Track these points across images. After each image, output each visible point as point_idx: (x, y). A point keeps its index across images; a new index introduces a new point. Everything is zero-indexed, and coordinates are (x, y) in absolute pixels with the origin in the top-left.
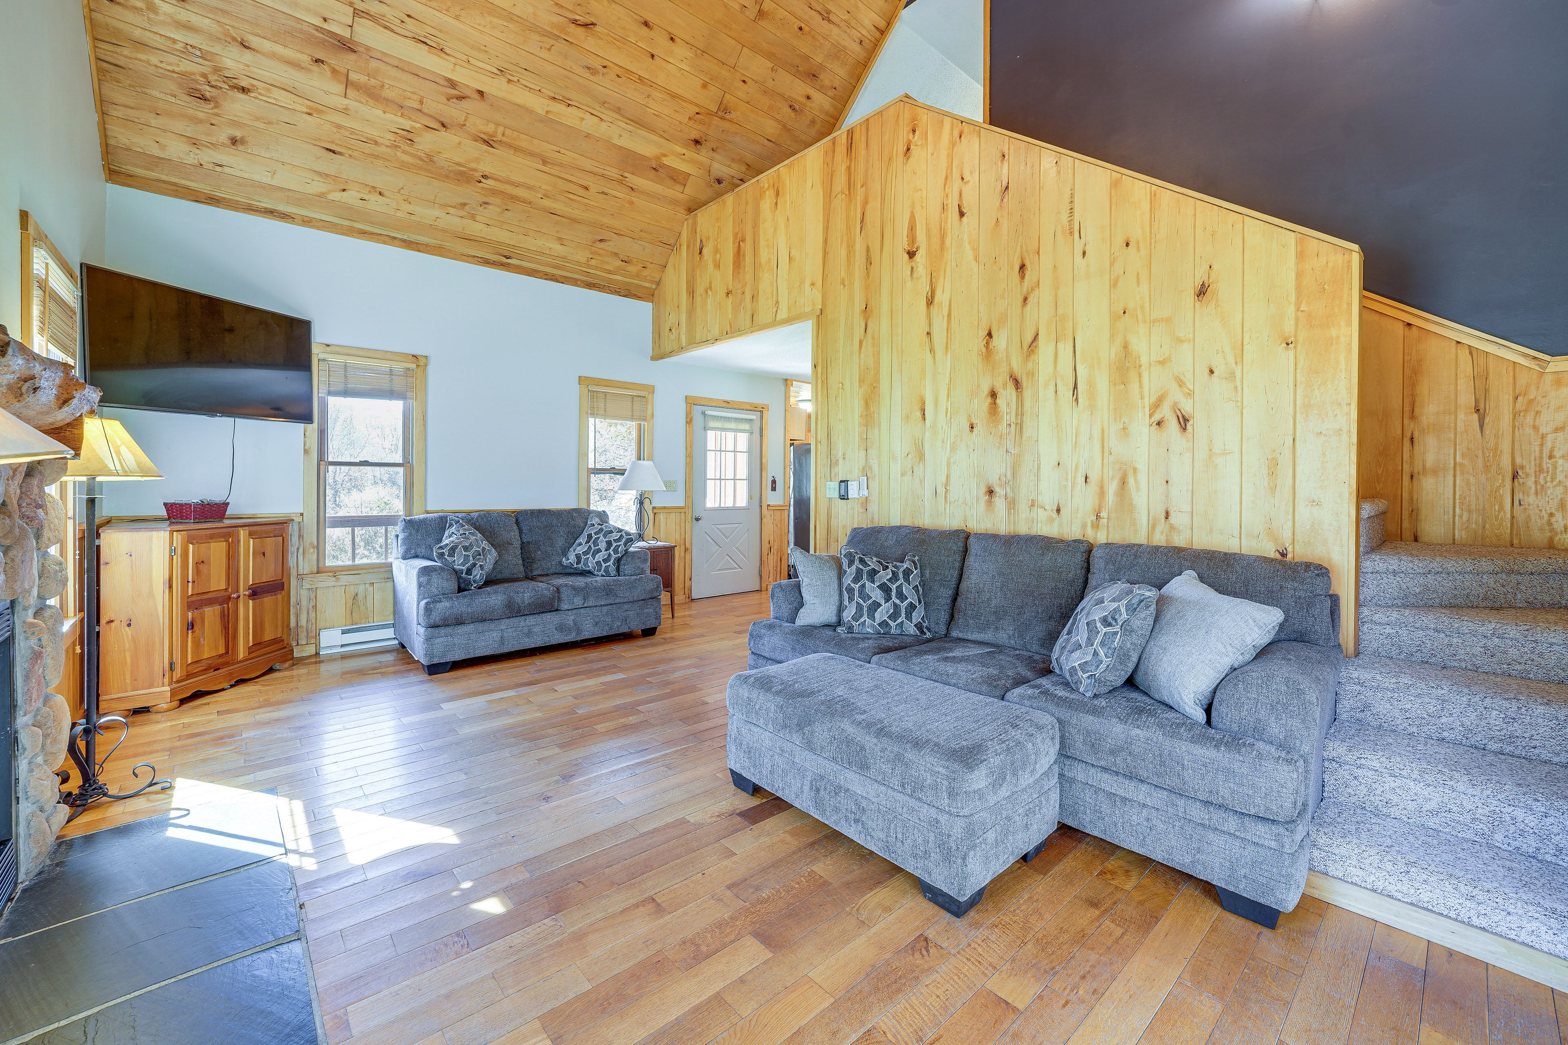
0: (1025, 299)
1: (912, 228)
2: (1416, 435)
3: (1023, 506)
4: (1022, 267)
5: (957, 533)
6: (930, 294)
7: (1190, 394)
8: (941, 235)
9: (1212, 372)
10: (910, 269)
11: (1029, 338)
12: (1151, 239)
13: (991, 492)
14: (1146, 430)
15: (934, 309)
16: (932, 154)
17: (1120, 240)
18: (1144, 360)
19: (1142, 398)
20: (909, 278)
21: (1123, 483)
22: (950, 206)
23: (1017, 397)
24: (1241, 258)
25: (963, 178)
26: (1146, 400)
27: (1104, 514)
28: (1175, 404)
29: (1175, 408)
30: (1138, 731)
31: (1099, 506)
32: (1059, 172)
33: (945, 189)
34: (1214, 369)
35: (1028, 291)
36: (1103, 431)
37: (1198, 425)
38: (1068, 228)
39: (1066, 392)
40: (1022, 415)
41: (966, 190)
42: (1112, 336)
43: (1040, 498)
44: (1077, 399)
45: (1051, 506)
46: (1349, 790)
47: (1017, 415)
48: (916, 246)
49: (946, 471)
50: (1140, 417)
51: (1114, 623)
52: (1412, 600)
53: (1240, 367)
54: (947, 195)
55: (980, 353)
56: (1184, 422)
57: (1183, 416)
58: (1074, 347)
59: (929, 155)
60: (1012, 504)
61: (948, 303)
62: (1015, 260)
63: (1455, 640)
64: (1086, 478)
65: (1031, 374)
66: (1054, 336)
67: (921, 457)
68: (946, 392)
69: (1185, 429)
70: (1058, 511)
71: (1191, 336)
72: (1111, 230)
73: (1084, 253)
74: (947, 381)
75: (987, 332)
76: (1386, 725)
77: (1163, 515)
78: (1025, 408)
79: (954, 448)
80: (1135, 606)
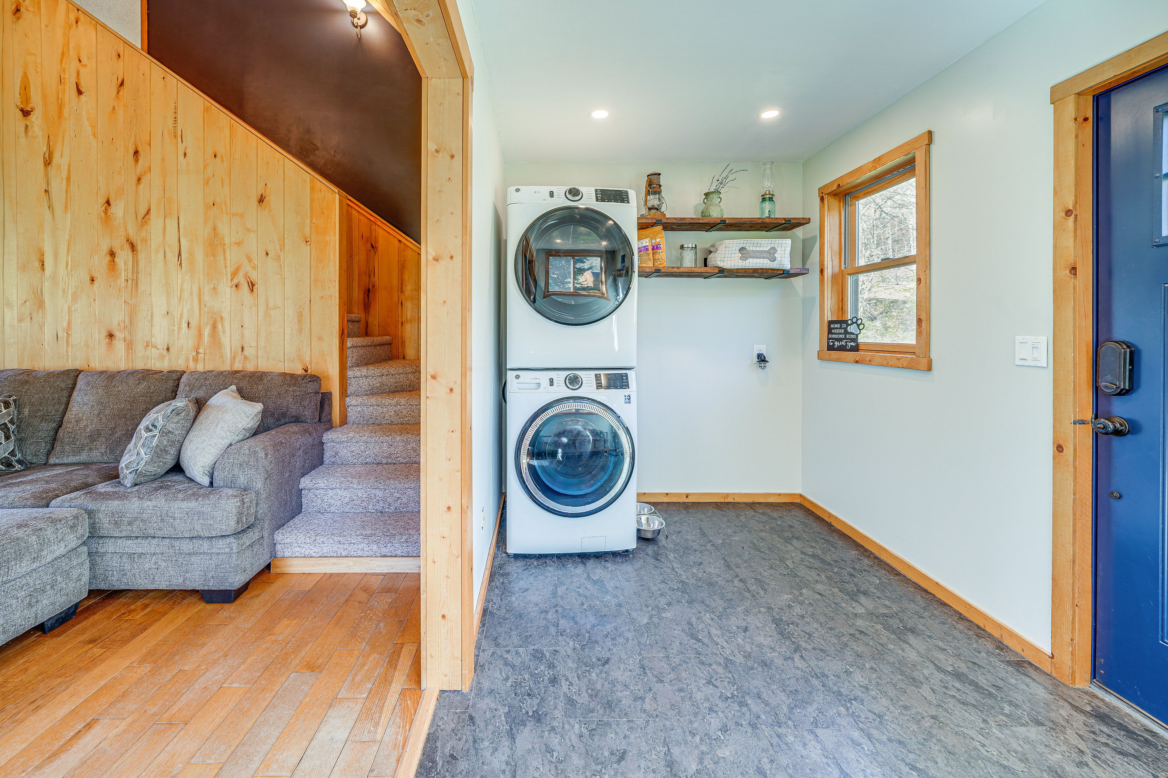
0: (139, 179)
1: (25, 88)
2: (403, 301)
3: (139, 347)
4: (136, 153)
5: (67, 373)
6: (47, 155)
7: (254, 268)
8: (58, 103)
9: (267, 254)
10: (24, 126)
11: (142, 211)
12: (231, 156)
13: (111, 336)
14: (228, 290)
15: (52, 170)
16: (47, 26)
17: (210, 152)
18: (227, 240)
19: (226, 267)
20: (23, 135)
21: (214, 327)
22: (67, 80)
23: (133, 258)
24: (283, 183)
25: (80, 61)
26: (229, 269)
27: (201, 351)
28: (247, 273)
29: (246, 276)
30: (149, 503)
31: (198, 344)
32: (165, 86)
33: (61, 63)
34: (269, 252)
35: (141, 173)
36: (200, 289)
37: (260, 288)
38: (173, 132)
39: (172, 258)
40: (138, 272)
41: (82, 71)
42: (206, 220)
43: (153, 340)
44: (181, 264)
45: (162, 346)
46: (314, 504)
47: (133, 273)
48: (30, 106)
49: (67, 318)
50: (225, 281)
51: (154, 429)
52: (375, 390)
53: (283, 253)
54: (64, 70)
55: (100, 217)
56: (252, 286)
57: (251, 282)
58: (178, 224)
59: (43, 26)
60: (130, 345)
61: (66, 167)
62: (130, 145)
63: (385, 409)
64: (188, 324)
65: (145, 241)
66: (162, 212)
67: (41, 304)
68: (66, 247)
69: (252, 291)
70: (168, 349)
71: (255, 228)
72: (204, 142)
73: (185, 154)
74: (67, 237)
75: (105, 200)
76: (344, 462)
77: (240, 349)
78: (140, 267)
79: (75, 297)
80: (169, 414)
